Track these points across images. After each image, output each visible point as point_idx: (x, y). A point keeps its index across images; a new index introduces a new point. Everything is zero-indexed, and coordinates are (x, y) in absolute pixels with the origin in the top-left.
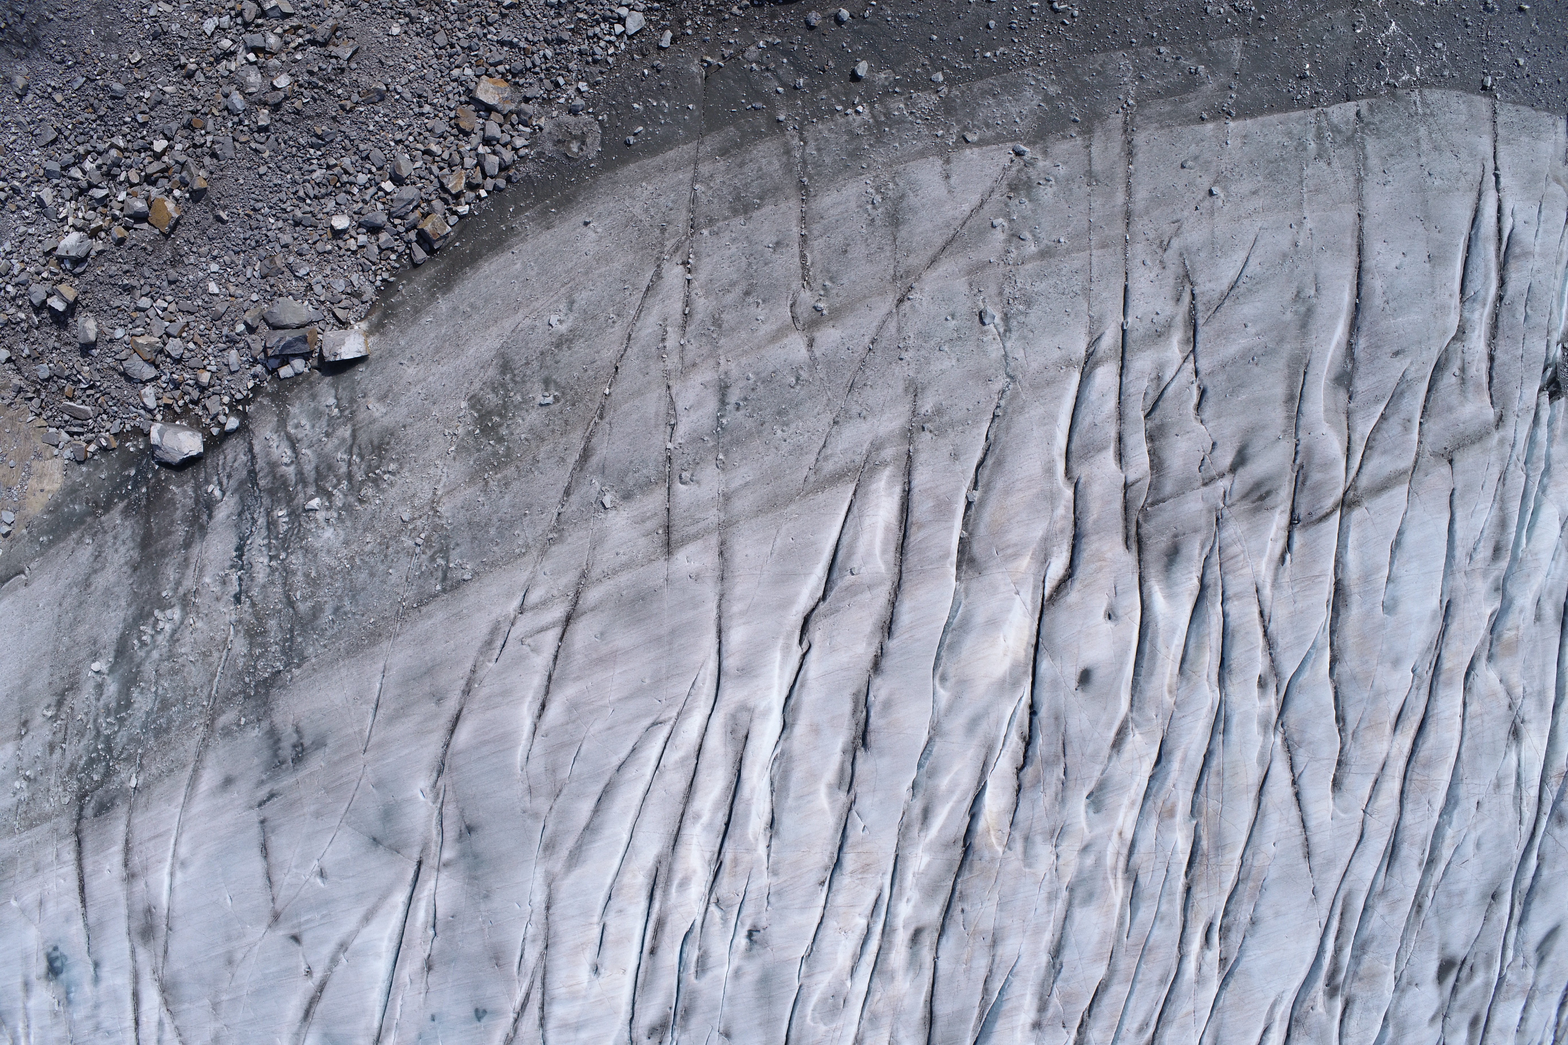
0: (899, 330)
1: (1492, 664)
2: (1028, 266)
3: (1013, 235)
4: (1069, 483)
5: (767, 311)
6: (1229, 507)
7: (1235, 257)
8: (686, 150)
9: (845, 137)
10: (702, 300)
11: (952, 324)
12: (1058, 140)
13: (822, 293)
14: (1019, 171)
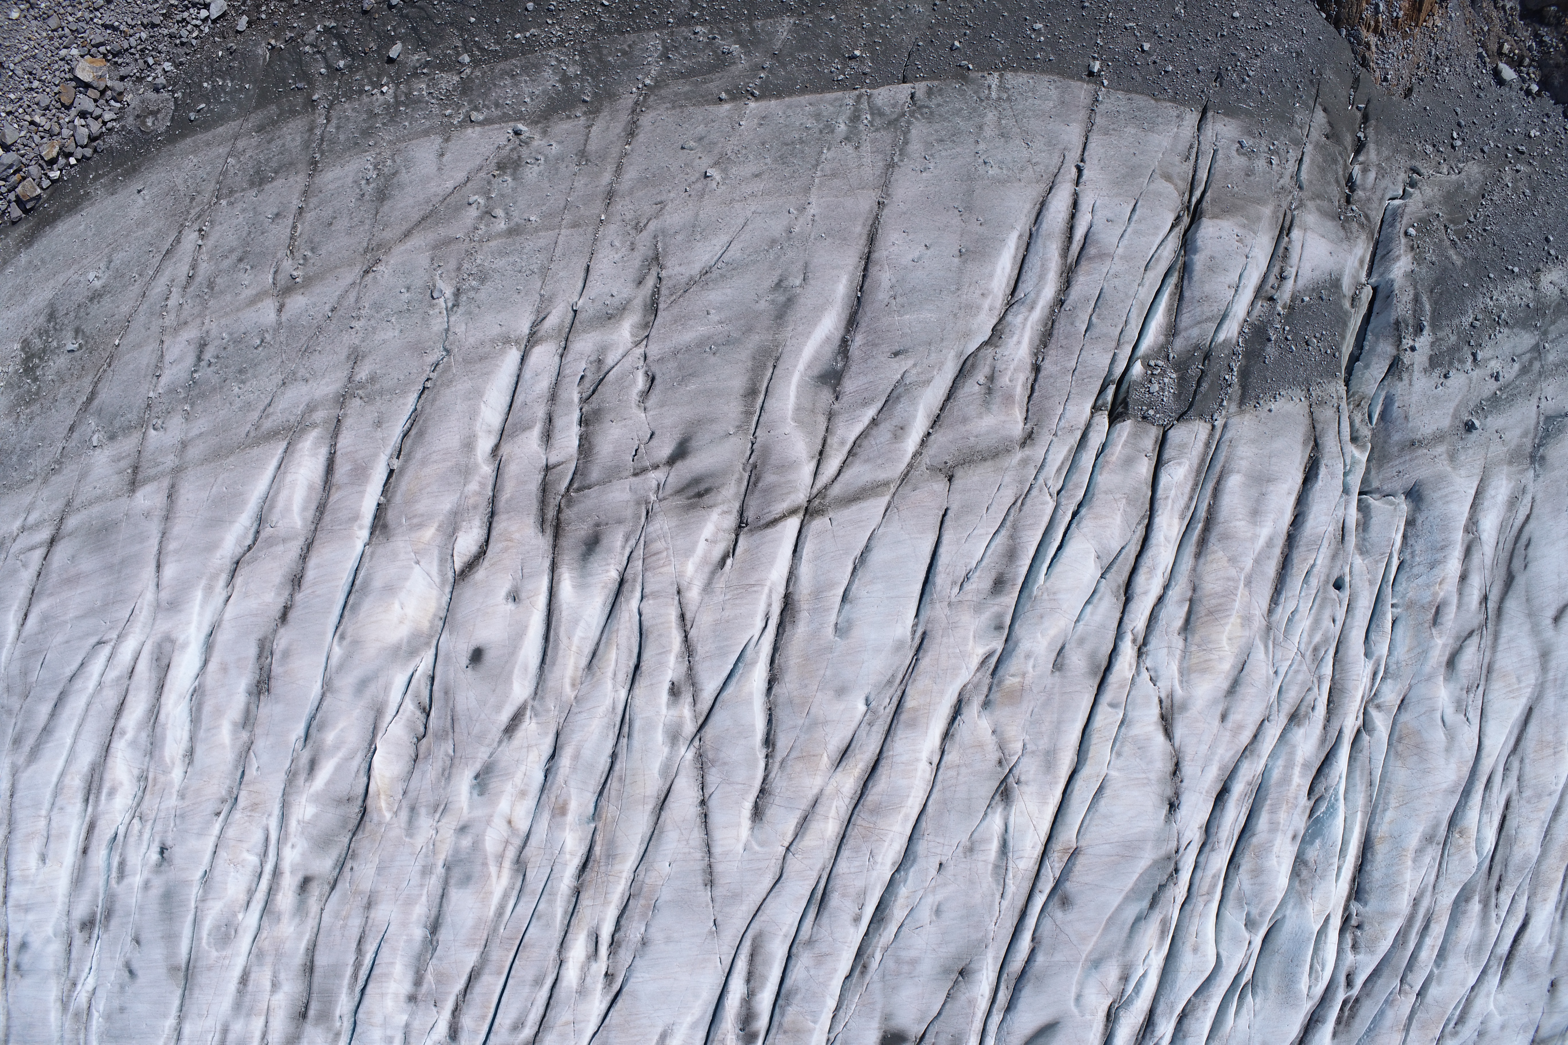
0: (357, 301)
1: (987, 712)
2: (493, 244)
3: (487, 212)
4: (491, 460)
5: (252, 276)
6: (660, 501)
7: (714, 242)
8: (232, 126)
9: (365, 116)
10: (205, 265)
11: (406, 296)
12: (562, 120)
13: (301, 262)
14: (512, 150)
